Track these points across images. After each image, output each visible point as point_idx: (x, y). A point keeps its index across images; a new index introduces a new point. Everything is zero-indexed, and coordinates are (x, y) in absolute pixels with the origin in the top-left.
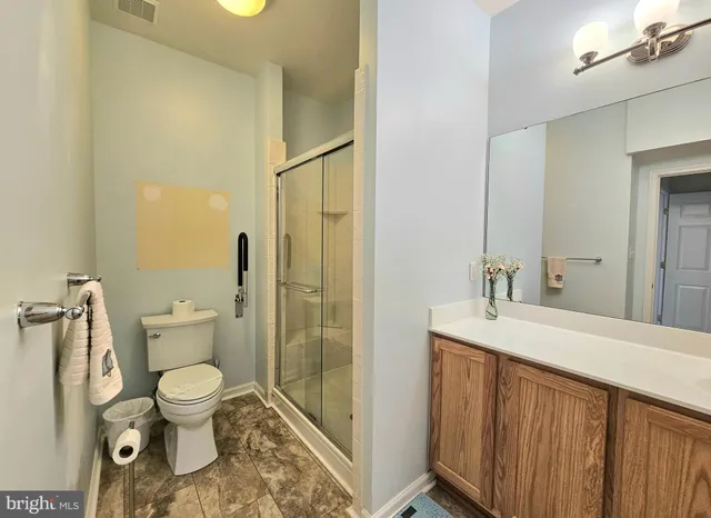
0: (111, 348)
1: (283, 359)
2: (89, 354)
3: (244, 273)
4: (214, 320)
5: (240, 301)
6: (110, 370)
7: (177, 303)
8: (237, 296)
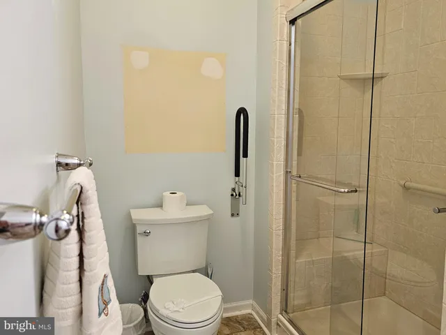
0: (107, 271)
1: (291, 278)
2: (81, 281)
3: (242, 160)
4: (208, 219)
5: (236, 195)
6: (106, 303)
7: (167, 194)
8: (234, 190)
